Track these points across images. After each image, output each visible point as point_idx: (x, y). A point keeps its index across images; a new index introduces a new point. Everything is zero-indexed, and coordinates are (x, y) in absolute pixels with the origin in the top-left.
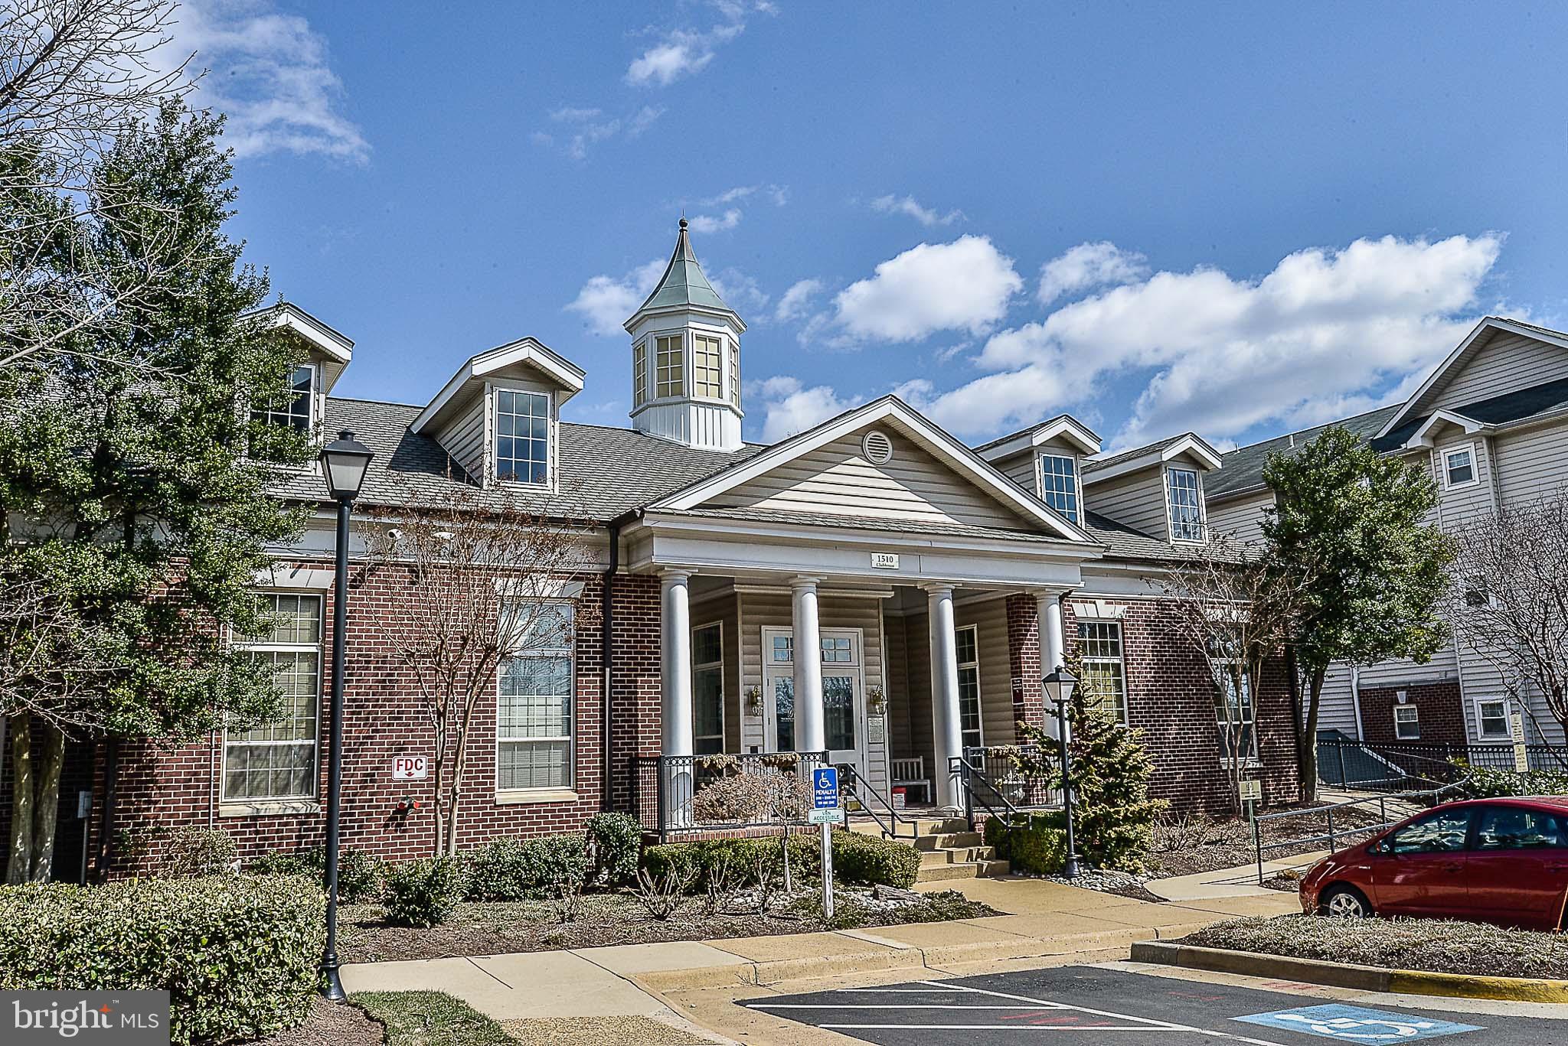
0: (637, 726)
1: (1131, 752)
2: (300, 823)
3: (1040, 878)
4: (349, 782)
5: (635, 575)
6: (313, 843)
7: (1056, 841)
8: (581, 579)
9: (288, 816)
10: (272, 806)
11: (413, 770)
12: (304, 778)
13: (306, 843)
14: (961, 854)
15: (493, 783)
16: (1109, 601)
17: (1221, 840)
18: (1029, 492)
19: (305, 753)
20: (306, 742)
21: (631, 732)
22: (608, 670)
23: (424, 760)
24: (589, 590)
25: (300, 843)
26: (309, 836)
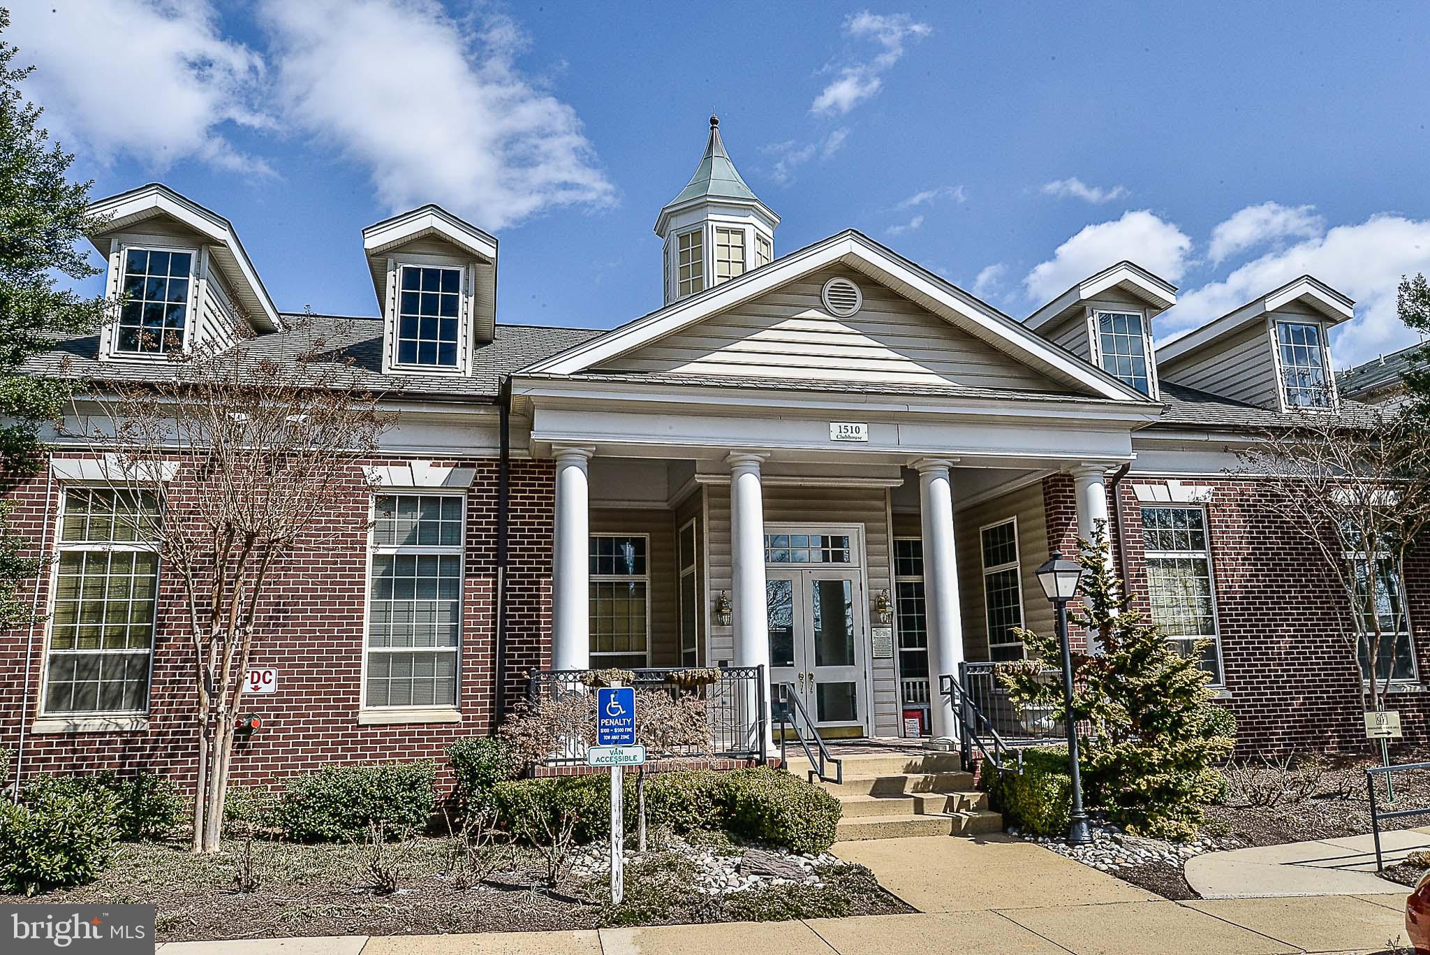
0: (539, 635)
1: (1175, 670)
2: (125, 742)
3: (1036, 842)
4: (184, 696)
5: (540, 461)
6: (139, 764)
7: (1055, 790)
8: (473, 466)
9: (111, 733)
10: (92, 721)
11: (261, 684)
12: (136, 692)
13: (130, 764)
14: (935, 802)
15: (358, 700)
16: (1186, 481)
17: (1340, 793)
18: (1083, 359)
19: (138, 664)
20: (141, 651)
21: (531, 642)
22: (501, 569)
23: (273, 672)
24: (481, 478)
25: (123, 765)
26: (134, 757)
